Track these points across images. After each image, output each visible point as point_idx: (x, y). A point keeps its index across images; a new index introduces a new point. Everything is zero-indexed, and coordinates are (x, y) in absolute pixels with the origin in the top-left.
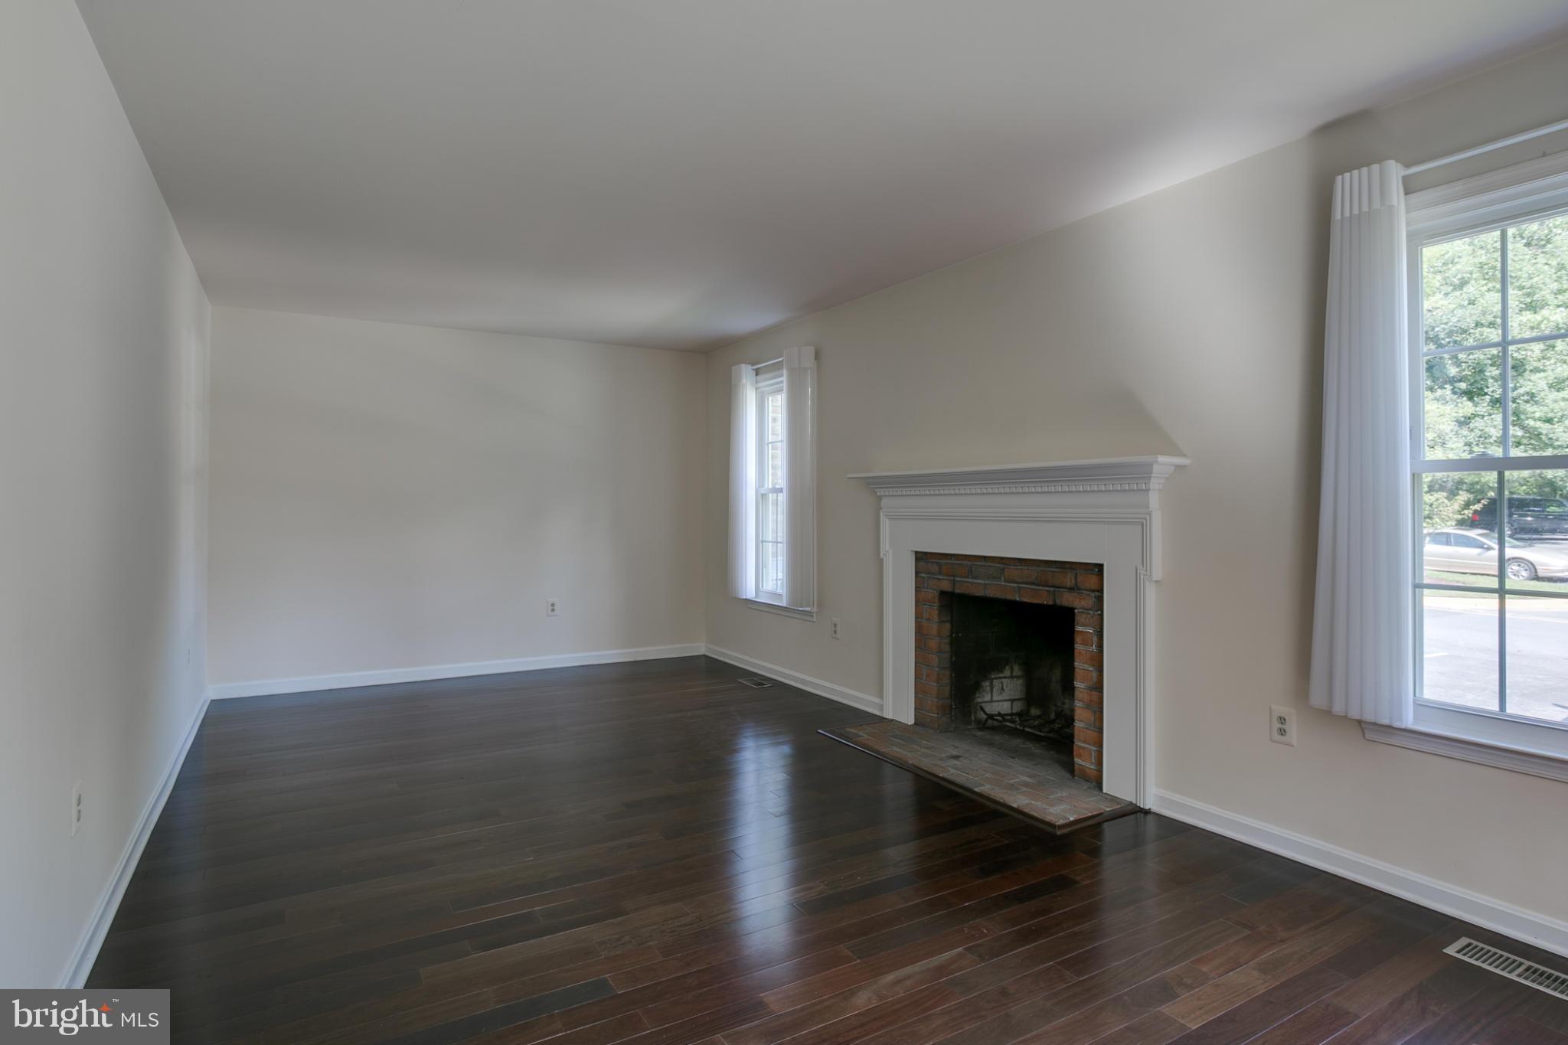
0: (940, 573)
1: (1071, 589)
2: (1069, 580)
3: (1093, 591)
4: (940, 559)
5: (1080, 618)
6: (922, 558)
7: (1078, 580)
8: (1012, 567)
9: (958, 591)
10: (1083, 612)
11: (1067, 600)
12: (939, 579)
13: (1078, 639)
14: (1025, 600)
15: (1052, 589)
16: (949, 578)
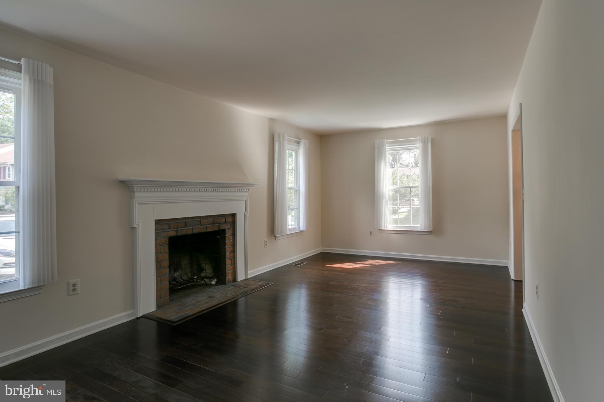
0: (170, 228)
1: (224, 223)
2: (223, 220)
3: (230, 222)
4: (169, 222)
5: (227, 232)
6: (158, 222)
7: (226, 220)
8: (204, 219)
9: (179, 234)
10: (228, 230)
11: (223, 227)
12: (169, 231)
13: (227, 239)
14: (209, 231)
15: (218, 224)
16: (174, 229)
